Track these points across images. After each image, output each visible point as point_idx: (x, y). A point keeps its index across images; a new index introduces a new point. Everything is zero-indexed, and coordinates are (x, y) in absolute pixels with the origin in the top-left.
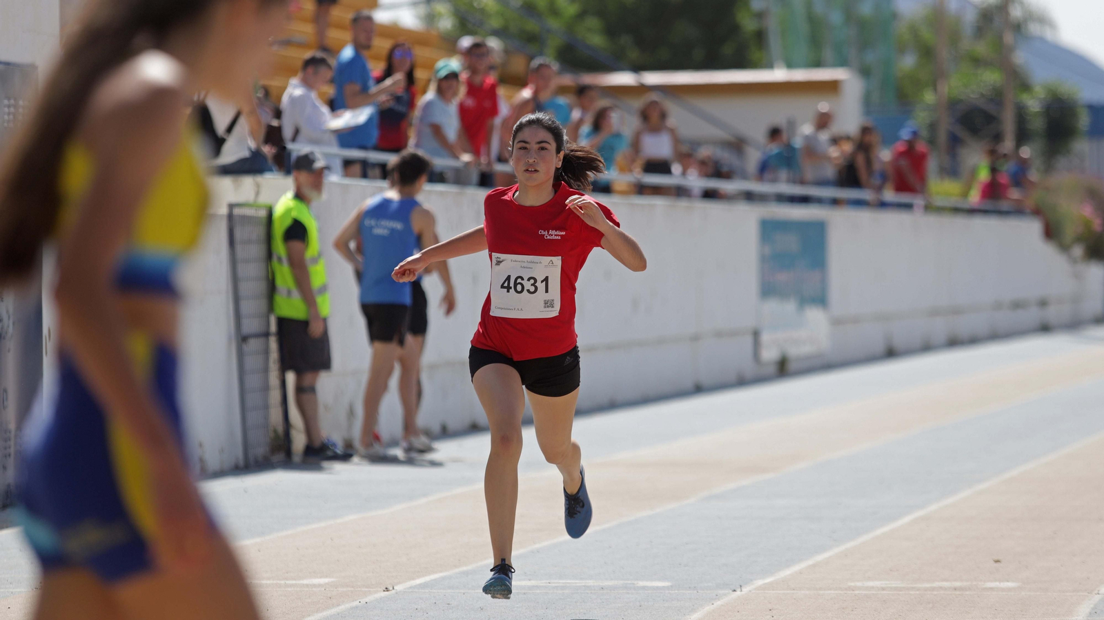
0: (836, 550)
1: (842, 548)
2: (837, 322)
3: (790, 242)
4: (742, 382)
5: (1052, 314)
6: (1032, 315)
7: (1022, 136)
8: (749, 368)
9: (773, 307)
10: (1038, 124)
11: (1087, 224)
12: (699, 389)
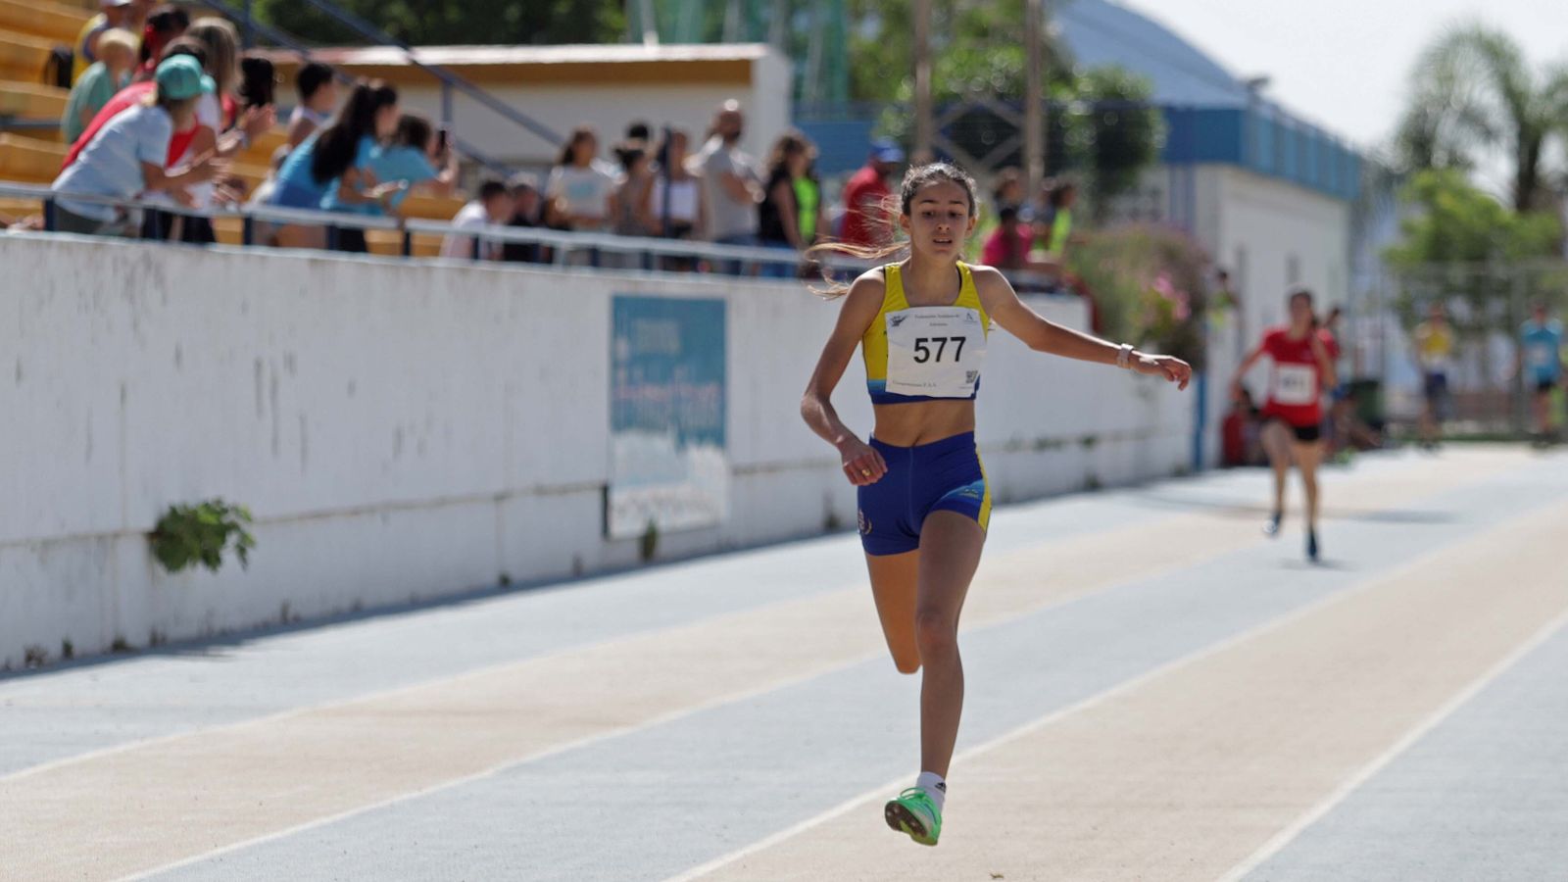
0: (730, 858)
1: (739, 854)
2: (737, 471)
3: (666, 336)
4: (579, 574)
5: (1103, 460)
6: (1070, 463)
7: (1056, 158)
8: (592, 550)
9: (630, 443)
10: (1081, 139)
11: (1163, 309)
12: (506, 585)
